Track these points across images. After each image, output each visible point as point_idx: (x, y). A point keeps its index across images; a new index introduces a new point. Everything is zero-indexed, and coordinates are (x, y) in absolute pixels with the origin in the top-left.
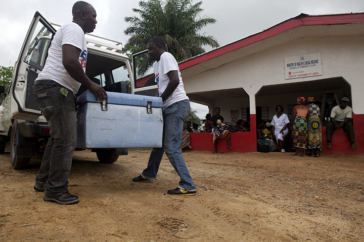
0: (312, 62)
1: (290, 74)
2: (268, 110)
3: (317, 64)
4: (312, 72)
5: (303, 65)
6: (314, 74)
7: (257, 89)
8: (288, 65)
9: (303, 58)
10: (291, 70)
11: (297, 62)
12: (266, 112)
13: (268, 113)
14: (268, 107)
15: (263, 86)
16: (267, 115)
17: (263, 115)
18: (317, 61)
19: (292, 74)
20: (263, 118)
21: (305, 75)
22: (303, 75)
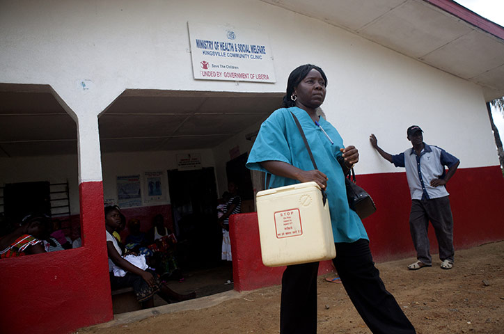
0: (253, 48)
1: (205, 67)
2: (67, 191)
3: (263, 55)
4: (257, 73)
5: (235, 52)
6: (260, 76)
7: (107, 97)
8: (200, 44)
9: (232, 35)
10: (207, 58)
11: (220, 41)
12: (64, 195)
13: (68, 199)
14: (67, 184)
15: (127, 91)
16: (65, 203)
17: (53, 204)
18: (262, 50)
19: (210, 69)
20: (53, 211)
21: (241, 75)
22: (235, 75)
